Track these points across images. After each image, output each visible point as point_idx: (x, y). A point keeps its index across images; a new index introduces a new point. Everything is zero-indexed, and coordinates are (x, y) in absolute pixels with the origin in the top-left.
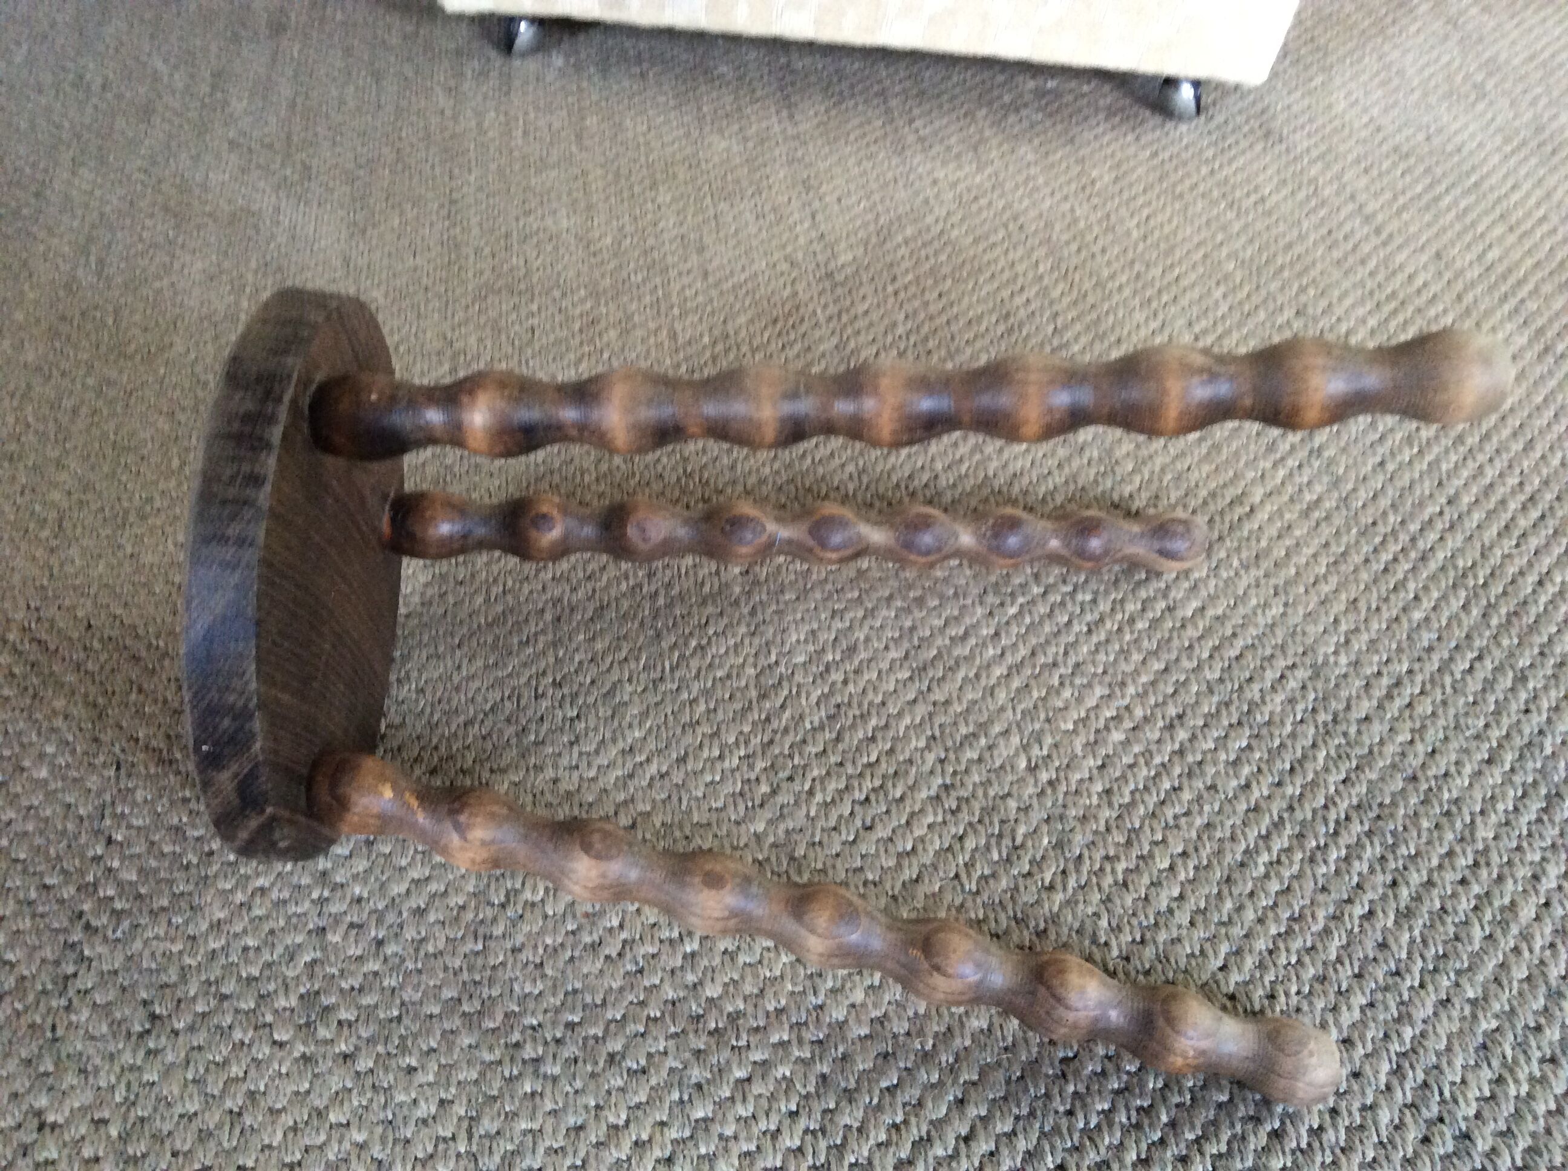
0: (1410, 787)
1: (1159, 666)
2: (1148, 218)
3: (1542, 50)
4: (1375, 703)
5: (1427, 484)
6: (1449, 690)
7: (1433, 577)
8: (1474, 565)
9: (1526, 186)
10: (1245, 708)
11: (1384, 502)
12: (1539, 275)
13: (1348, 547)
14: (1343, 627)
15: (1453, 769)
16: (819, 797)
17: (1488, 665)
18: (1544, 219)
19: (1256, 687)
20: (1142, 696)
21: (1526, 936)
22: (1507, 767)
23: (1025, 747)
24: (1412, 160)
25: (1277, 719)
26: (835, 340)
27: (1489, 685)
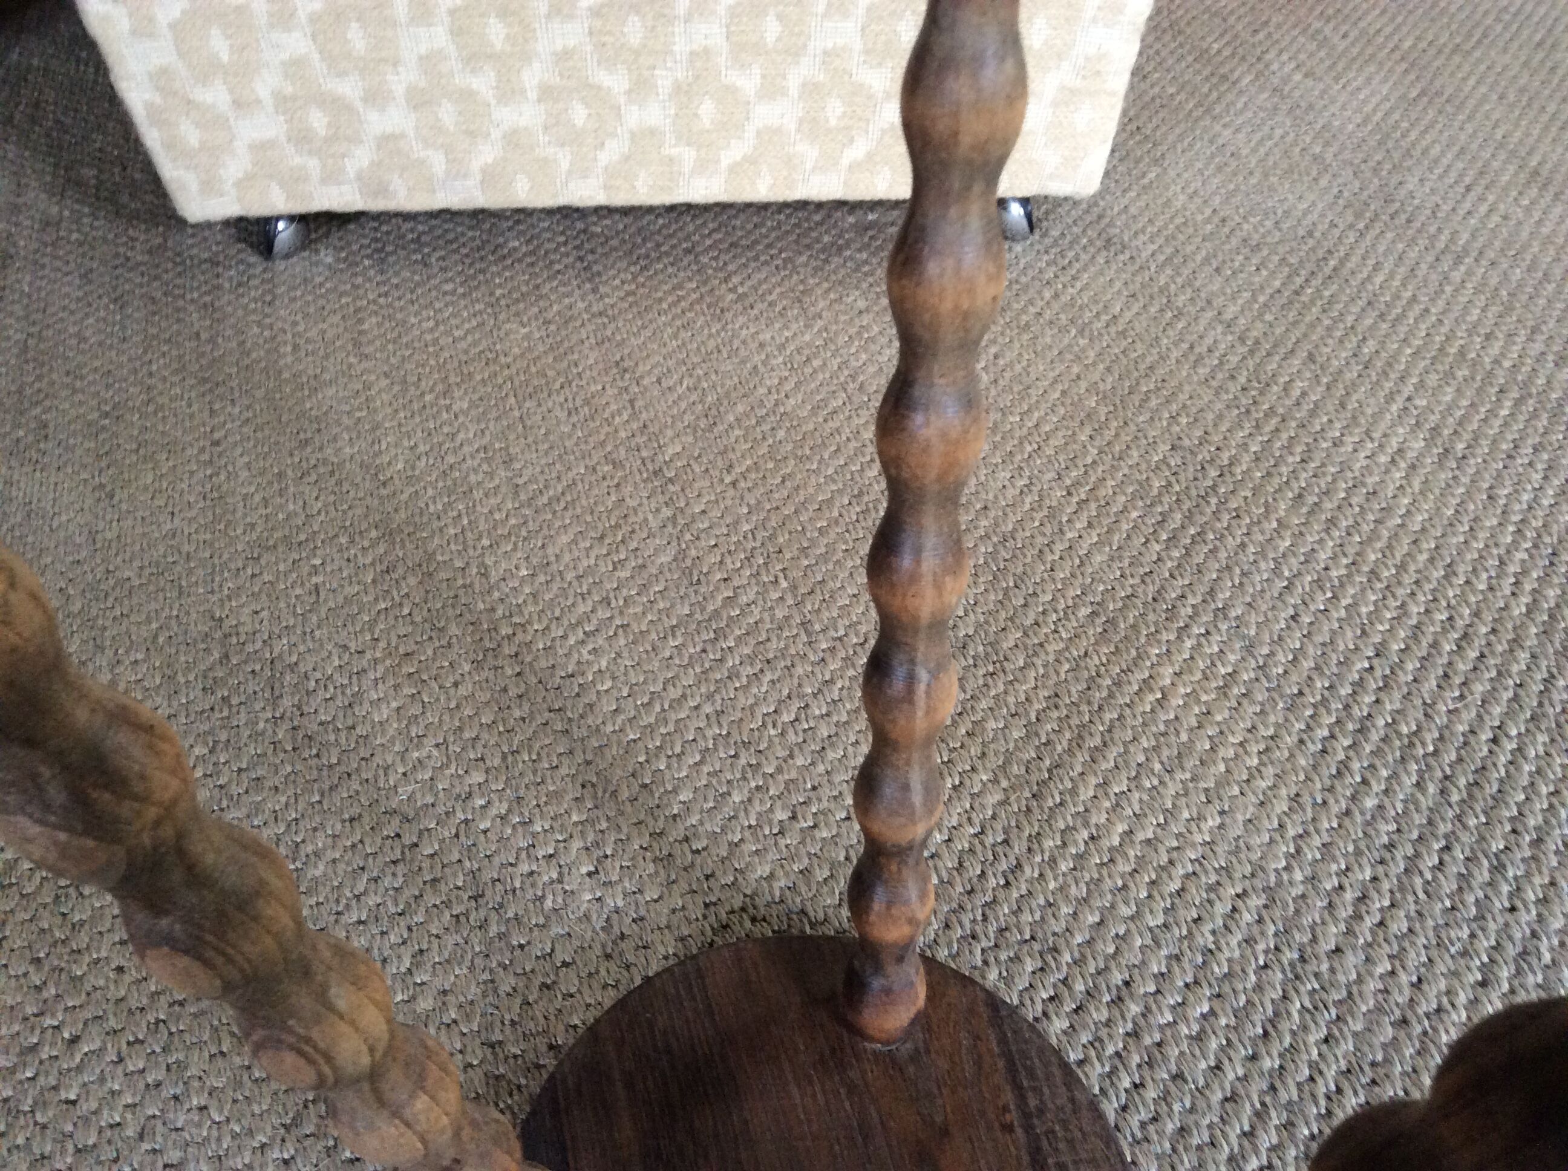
0: (1402, 1034)
1: (1093, 918)
2: (996, 357)
3: (1374, 110)
4: (1343, 927)
5: (1349, 634)
6: (1422, 896)
7: (1377, 753)
8: (1419, 728)
9: (1388, 266)
10: (1200, 960)
11: (1307, 664)
12: (1422, 364)
13: (1277, 725)
14: (1291, 832)
15: (1445, 1000)
17: (1458, 853)
18: (1414, 299)
19: (1207, 928)
20: (1080, 962)
22: (1506, 987)
24: (1265, 252)
25: (1238, 969)
26: (671, 551)
27: (1464, 879)
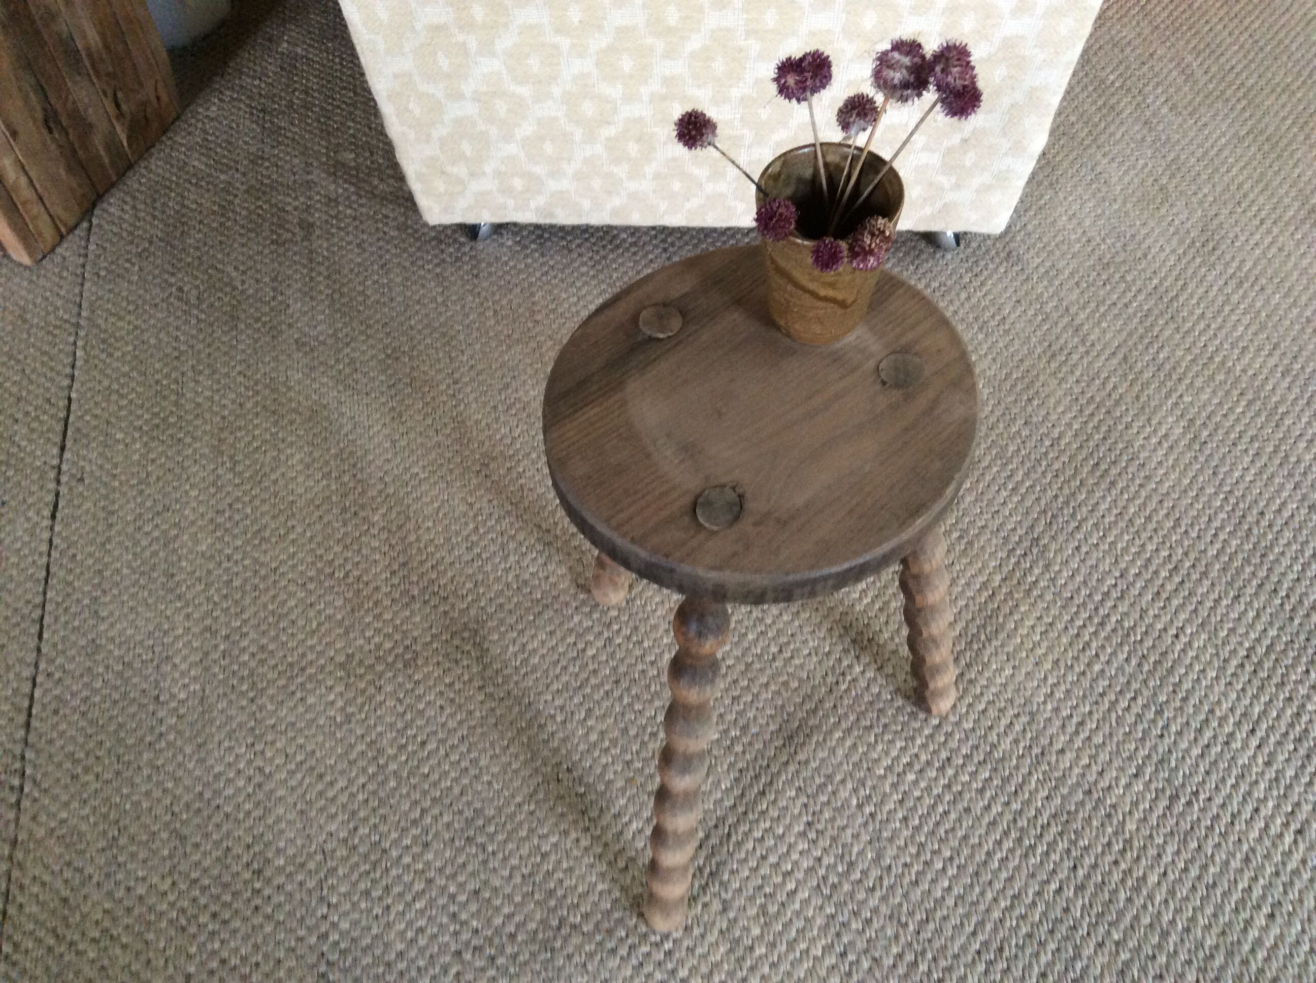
16: (734, 839)
17: (1140, 701)
20: (924, 746)
21: (1151, 897)
23: (855, 790)
